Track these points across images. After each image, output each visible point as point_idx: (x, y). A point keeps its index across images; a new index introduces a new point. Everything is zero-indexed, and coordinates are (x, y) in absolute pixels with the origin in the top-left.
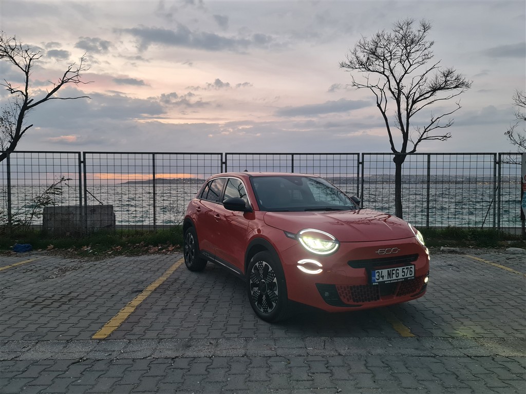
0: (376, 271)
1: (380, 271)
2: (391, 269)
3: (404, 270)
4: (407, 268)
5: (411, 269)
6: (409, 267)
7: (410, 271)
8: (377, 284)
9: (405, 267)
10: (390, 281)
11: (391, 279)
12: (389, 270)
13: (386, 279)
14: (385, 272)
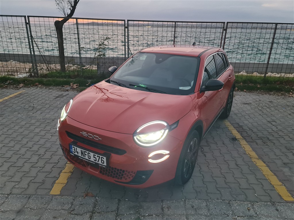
0: (73, 146)
1: (75, 147)
2: (84, 150)
3: (95, 156)
4: (98, 156)
5: (102, 159)
6: (101, 156)
7: (102, 160)
8: (73, 155)
9: (97, 155)
10: (83, 158)
11: (84, 157)
12: (82, 150)
13: (80, 155)
14: (79, 150)
